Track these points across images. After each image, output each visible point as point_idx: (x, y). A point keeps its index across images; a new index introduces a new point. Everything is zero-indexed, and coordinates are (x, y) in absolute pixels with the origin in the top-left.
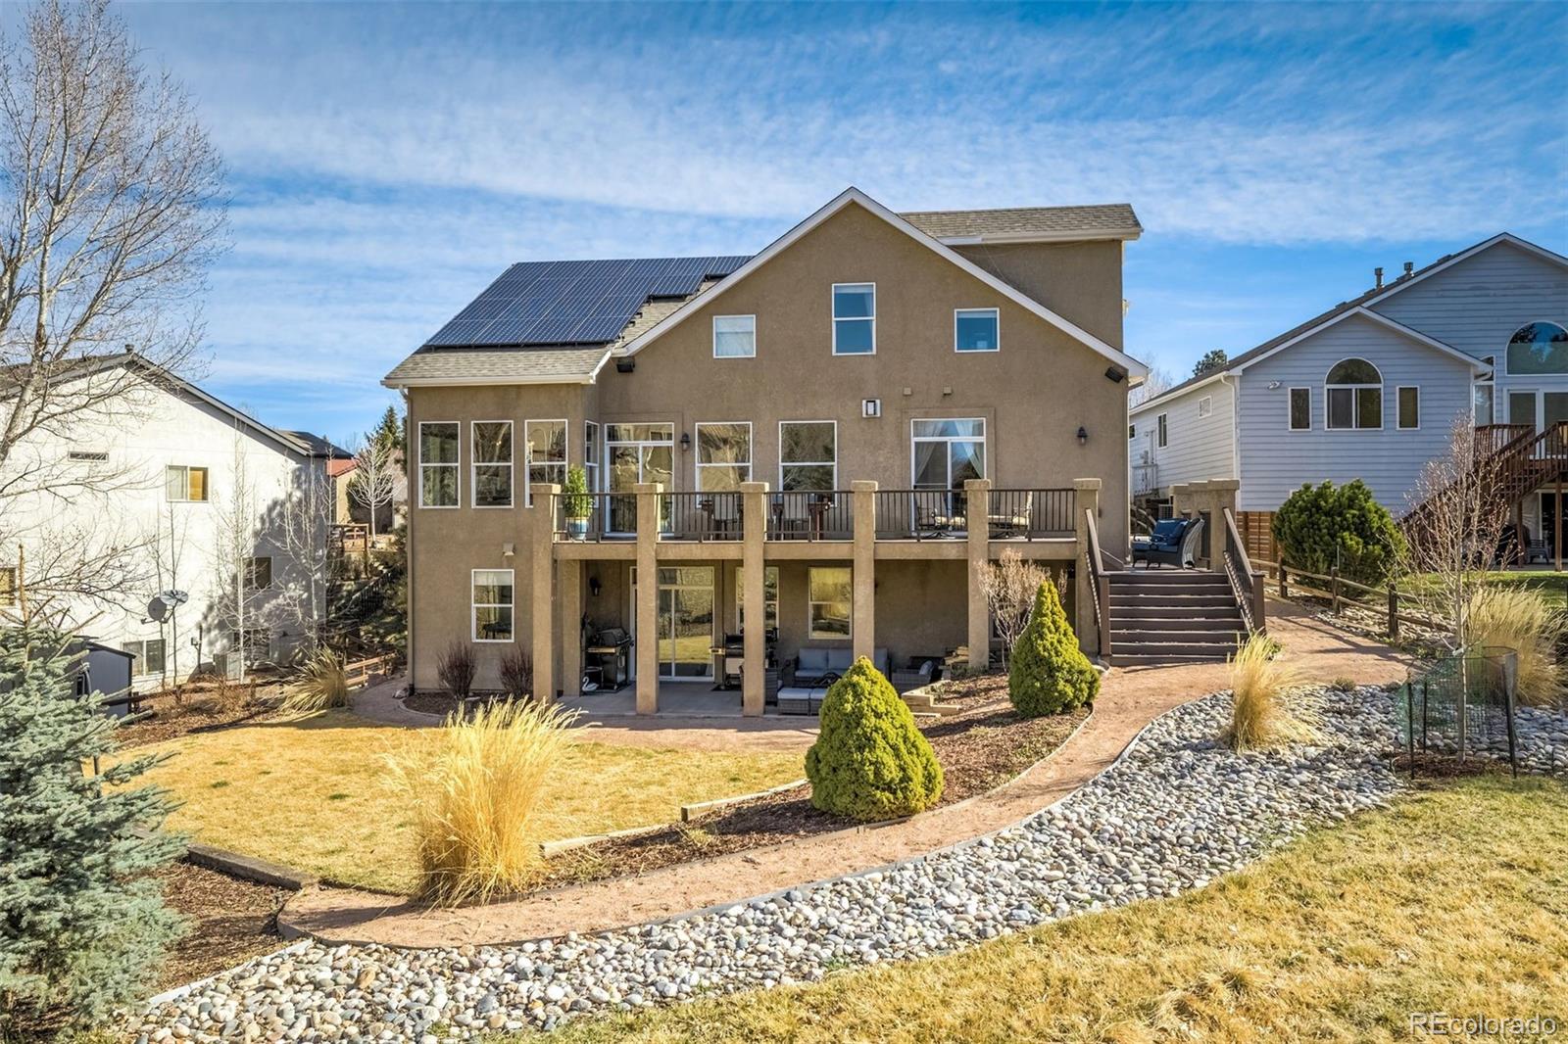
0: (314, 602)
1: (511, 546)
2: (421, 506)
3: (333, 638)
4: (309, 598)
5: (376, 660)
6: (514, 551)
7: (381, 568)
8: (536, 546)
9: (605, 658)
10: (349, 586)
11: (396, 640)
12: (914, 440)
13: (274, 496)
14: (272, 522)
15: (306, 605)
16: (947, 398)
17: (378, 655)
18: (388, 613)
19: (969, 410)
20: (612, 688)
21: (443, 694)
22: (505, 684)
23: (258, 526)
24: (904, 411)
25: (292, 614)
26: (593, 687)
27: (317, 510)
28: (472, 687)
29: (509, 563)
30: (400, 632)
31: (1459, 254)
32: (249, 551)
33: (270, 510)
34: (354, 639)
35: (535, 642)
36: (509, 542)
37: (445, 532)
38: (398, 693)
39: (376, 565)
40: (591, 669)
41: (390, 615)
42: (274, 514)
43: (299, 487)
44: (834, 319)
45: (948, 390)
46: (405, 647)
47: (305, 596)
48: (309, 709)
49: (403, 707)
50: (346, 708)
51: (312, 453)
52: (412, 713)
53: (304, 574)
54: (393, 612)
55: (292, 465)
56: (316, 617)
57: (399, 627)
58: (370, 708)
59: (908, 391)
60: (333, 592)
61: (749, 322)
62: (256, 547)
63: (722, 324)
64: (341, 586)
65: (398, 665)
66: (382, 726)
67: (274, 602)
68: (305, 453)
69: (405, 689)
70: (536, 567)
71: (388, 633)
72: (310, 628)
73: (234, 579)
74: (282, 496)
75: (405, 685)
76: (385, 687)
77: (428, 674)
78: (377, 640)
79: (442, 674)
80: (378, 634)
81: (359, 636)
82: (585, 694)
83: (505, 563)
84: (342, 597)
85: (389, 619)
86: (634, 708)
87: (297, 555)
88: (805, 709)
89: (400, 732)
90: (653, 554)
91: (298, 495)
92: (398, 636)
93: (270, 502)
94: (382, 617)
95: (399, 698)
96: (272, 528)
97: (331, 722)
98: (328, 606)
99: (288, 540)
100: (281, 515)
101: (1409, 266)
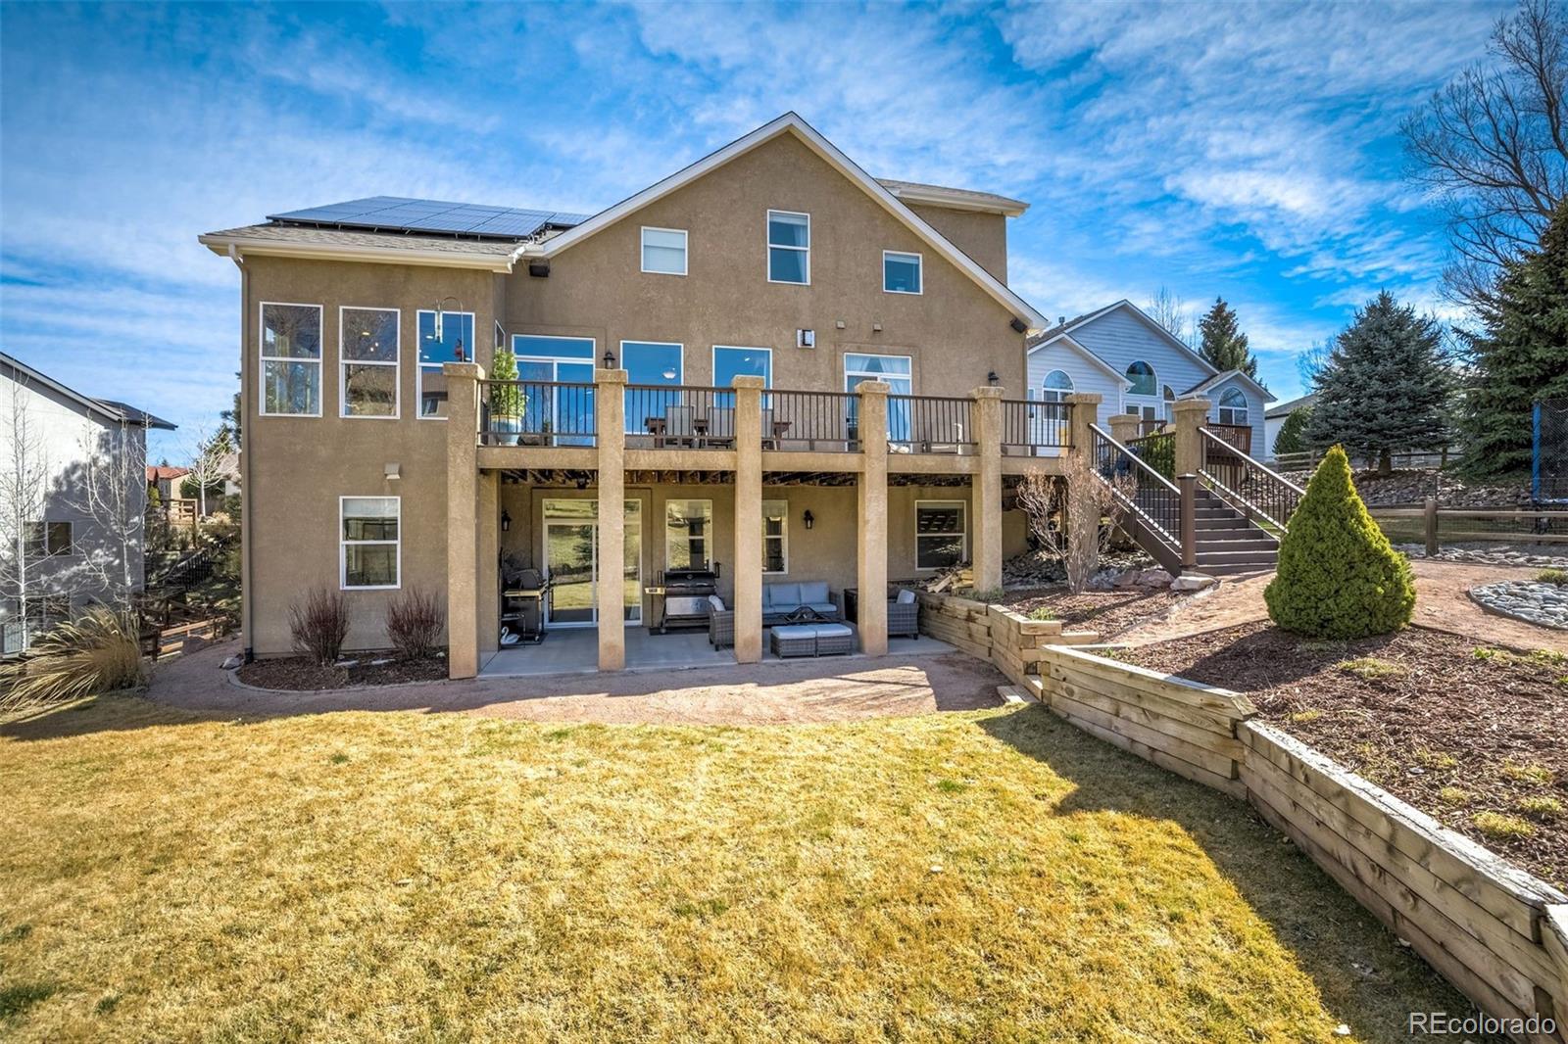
0: (127, 566)
1: (396, 468)
2: (262, 412)
3: (152, 604)
4: (121, 564)
5: (203, 624)
6: (400, 473)
7: (211, 540)
8: (451, 449)
9: (521, 604)
10: (171, 556)
11: (228, 604)
12: (847, 373)
13: (74, 459)
14: (70, 484)
15: (116, 573)
16: (877, 334)
17: (207, 618)
18: (218, 580)
19: (897, 348)
20: (533, 638)
21: (300, 659)
22: (395, 641)
23: (52, 488)
24: (837, 345)
25: (97, 579)
26: (513, 639)
27: (130, 471)
28: (344, 647)
29: (394, 488)
30: (232, 597)
31: (1098, 312)
32: (38, 514)
33: (69, 473)
34: (178, 604)
35: (451, 581)
36: (394, 462)
37: (298, 448)
38: (227, 662)
39: (205, 537)
40: (508, 617)
41: (220, 582)
42: (74, 477)
43: (108, 451)
44: (769, 245)
45: (878, 327)
46: (239, 610)
47: (117, 562)
48: (66, 696)
49: (236, 681)
50: (136, 688)
51: (124, 418)
52: (252, 691)
53: (114, 541)
54: (225, 579)
55: (99, 428)
56: (129, 583)
57: (231, 593)
58: (179, 687)
59: (841, 325)
60: (153, 563)
61: (680, 239)
62: (47, 511)
63: (650, 235)
64: (164, 555)
65: (230, 628)
66: (195, 720)
67: (75, 568)
68: (116, 418)
69: (239, 656)
70: (451, 477)
71: (217, 600)
72: (122, 595)
73: (15, 544)
74: (84, 459)
75: (239, 649)
76: (208, 655)
77: (276, 635)
78: (205, 605)
79: (299, 633)
80: (207, 599)
81: (185, 602)
82: (502, 647)
83: (387, 489)
84: (165, 566)
85: (219, 586)
86: (596, 664)
87: (104, 519)
88: (811, 649)
89: (229, 729)
90: (621, 461)
91: (105, 460)
92: (230, 601)
93: (68, 465)
94: (212, 584)
95: (230, 667)
96: (68, 491)
97: (99, 718)
98: (147, 573)
99: (91, 503)
100: (82, 478)
101: (1062, 320)
